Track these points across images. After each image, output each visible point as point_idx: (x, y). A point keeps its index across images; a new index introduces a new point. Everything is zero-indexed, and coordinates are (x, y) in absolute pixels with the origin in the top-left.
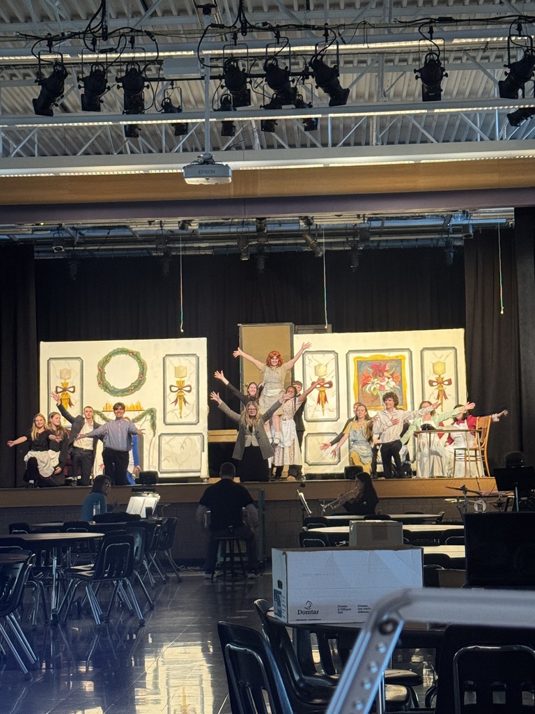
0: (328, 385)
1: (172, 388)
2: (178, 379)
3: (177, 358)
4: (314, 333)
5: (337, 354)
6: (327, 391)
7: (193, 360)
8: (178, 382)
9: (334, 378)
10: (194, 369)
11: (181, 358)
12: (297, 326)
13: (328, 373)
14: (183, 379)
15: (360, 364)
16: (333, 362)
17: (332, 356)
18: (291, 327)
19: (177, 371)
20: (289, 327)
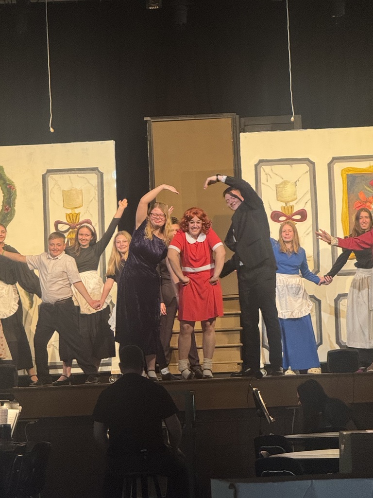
0: (298, 217)
1: (60, 226)
2: (69, 211)
3: (66, 176)
4: (272, 130)
5: (313, 164)
6: (299, 226)
7: (93, 178)
8: (68, 216)
9: (309, 204)
10: (94, 194)
11: (73, 176)
12: (243, 120)
13: (299, 196)
14: (77, 211)
15: (352, 180)
16: (307, 178)
17: (305, 167)
18: (234, 122)
19: (68, 197)
20: (230, 121)
